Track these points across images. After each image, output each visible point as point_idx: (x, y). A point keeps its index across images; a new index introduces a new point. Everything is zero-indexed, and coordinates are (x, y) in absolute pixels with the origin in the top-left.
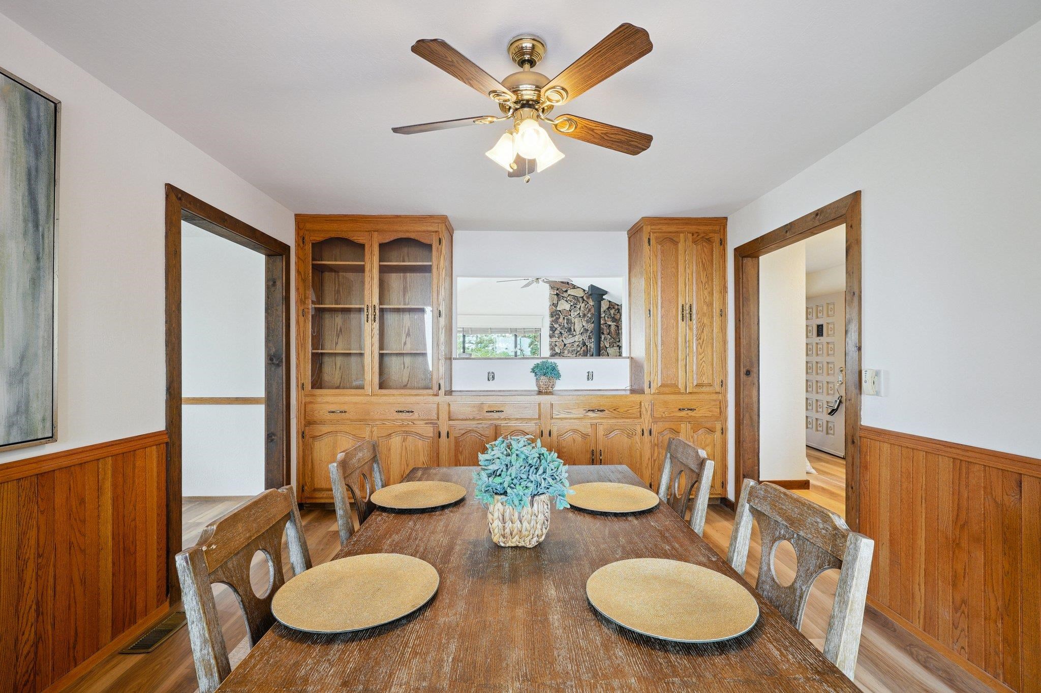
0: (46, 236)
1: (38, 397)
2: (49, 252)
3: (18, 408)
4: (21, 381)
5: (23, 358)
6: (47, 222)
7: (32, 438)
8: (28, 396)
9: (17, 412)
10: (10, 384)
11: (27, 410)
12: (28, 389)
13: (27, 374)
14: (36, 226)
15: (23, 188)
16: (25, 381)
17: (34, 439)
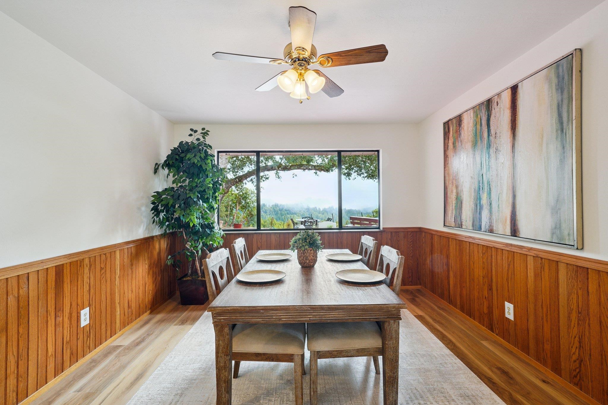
0: (567, 133)
1: (565, 222)
2: (569, 141)
3: (556, 226)
4: (557, 212)
5: (557, 200)
6: (568, 125)
7: (563, 243)
8: (560, 221)
9: (556, 228)
10: (552, 213)
11: (560, 227)
12: (560, 217)
13: (559, 209)
14: (562, 130)
15: (555, 115)
16: (558, 212)
17: (564, 243)
